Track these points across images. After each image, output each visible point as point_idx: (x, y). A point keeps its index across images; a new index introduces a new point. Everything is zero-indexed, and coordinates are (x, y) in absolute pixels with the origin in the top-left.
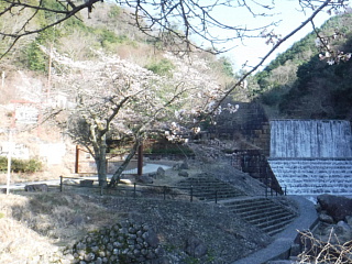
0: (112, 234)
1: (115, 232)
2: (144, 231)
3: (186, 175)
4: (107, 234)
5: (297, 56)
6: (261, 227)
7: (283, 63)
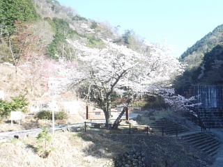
0: (124, 159)
1: (126, 158)
2: (142, 157)
3: (154, 119)
4: (121, 159)
5: (199, 49)
6: (205, 151)
7: (191, 53)
